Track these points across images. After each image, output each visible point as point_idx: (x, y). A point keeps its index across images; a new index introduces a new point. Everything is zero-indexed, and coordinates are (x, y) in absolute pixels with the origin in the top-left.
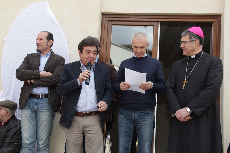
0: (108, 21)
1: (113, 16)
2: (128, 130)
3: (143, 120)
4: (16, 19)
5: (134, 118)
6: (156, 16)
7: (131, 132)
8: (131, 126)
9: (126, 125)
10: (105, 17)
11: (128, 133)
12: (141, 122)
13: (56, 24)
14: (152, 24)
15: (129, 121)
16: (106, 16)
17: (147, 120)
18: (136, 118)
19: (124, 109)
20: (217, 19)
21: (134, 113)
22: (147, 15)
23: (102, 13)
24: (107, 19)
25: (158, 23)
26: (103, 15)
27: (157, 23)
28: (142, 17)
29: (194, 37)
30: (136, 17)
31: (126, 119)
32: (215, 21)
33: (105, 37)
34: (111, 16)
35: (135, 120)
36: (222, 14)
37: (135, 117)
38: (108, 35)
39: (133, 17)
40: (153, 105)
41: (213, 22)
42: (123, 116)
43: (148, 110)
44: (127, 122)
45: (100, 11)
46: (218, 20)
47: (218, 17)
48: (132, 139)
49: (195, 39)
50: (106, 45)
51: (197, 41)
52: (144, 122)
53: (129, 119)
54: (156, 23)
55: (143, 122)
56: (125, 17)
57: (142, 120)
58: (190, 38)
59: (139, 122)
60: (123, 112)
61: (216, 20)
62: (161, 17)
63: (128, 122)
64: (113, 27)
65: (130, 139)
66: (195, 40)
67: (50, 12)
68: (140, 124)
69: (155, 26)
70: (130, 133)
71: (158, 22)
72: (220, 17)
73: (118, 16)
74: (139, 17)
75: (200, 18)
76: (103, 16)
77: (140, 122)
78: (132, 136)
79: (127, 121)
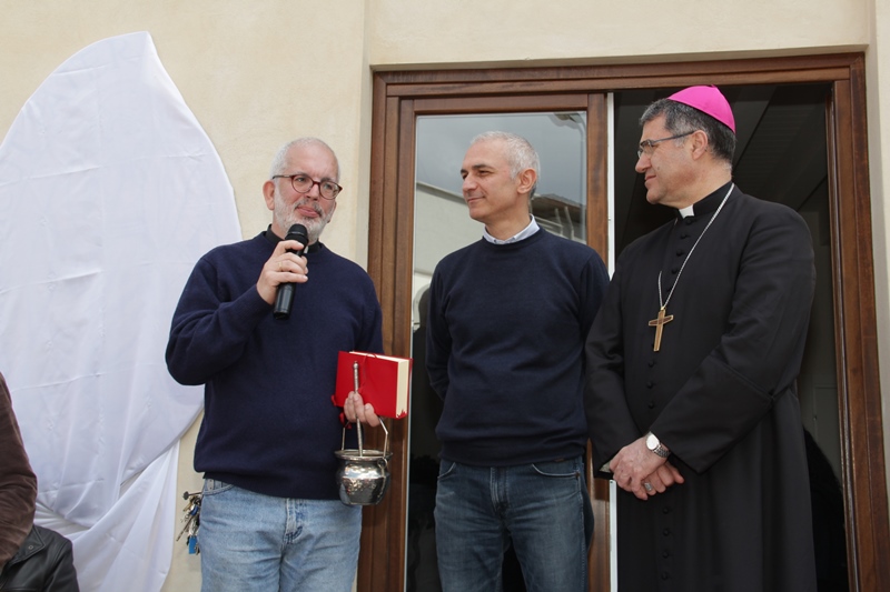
0: (397, 99)
1: (420, 79)
2: (478, 549)
3: (537, 505)
4: (23, 108)
5: (495, 497)
6: (596, 71)
7: (491, 554)
8: (491, 531)
9: (469, 529)
10: (387, 84)
11: (480, 560)
12: (530, 516)
13: (184, 120)
14: (581, 100)
15: (479, 512)
16: (390, 79)
17: (553, 506)
18: (505, 496)
19: (457, 463)
20: (849, 67)
21: (498, 477)
22: (558, 68)
23: (371, 67)
24: (393, 90)
25: (606, 96)
26: (379, 75)
27: (602, 96)
28: (537, 75)
29: (683, 121)
30: (513, 76)
31: (467, 504)
32: (841, 76)
33: (388, 164)
34: (412, 79)
35: (503, 505)
36: (866, 46)
37: (501, 493)
38: (401, 157)
39: (501, 76)
40: (574, 441)
41: (833, 81)
42: (452, 493)
43: (553, 462)
44: (470, 514)
45: (364, 59)
46: (854, 72)
47: (853, 60)
48: (498, 584)
49: (688, 128)
50: (394, 199)
51: (702, 139)
52: (541, 514)
53: (480, 501)
54: (596, 98)
55: (535, 515)
56: (467, 80)
57: (532, 505)
58: (670, 125)
59: (520, 513)
60: (453, 476)
61: (844, 73)
62: (615, 70)
63: (476, 516)
64: (422, 121)
65: (492, 584)
66: (692, 133)
67: (159, 76)
68: (526, 525)
69: (593, 110)
70: (489, 561)
71: (605, 92)
72: (859, 59)
73: (440, 78)
74: (526, 76)
75: (778, 68)
76: (378, 79)
77: (525, 517)
78: (499, 574)
79: (473, 510)
